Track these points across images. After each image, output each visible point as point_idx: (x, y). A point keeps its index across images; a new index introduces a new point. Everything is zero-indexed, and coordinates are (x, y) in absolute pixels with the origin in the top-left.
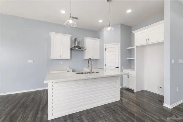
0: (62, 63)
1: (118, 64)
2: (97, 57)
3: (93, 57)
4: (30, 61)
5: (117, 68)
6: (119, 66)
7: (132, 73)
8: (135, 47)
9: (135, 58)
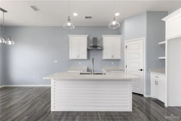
0: (80, 63)
1: (143, 66)
2: (118, 57)
3: (113, 56)
4: (56, 61)
5: (141, 70)
6: (144, 68)
7: (162, 78)
8: (166, 42)
9: (166, 58)
